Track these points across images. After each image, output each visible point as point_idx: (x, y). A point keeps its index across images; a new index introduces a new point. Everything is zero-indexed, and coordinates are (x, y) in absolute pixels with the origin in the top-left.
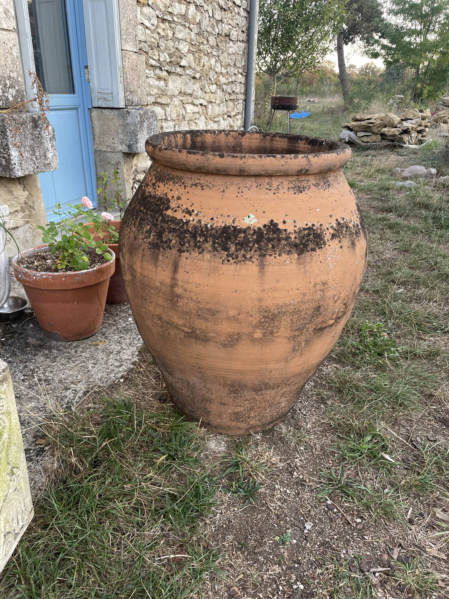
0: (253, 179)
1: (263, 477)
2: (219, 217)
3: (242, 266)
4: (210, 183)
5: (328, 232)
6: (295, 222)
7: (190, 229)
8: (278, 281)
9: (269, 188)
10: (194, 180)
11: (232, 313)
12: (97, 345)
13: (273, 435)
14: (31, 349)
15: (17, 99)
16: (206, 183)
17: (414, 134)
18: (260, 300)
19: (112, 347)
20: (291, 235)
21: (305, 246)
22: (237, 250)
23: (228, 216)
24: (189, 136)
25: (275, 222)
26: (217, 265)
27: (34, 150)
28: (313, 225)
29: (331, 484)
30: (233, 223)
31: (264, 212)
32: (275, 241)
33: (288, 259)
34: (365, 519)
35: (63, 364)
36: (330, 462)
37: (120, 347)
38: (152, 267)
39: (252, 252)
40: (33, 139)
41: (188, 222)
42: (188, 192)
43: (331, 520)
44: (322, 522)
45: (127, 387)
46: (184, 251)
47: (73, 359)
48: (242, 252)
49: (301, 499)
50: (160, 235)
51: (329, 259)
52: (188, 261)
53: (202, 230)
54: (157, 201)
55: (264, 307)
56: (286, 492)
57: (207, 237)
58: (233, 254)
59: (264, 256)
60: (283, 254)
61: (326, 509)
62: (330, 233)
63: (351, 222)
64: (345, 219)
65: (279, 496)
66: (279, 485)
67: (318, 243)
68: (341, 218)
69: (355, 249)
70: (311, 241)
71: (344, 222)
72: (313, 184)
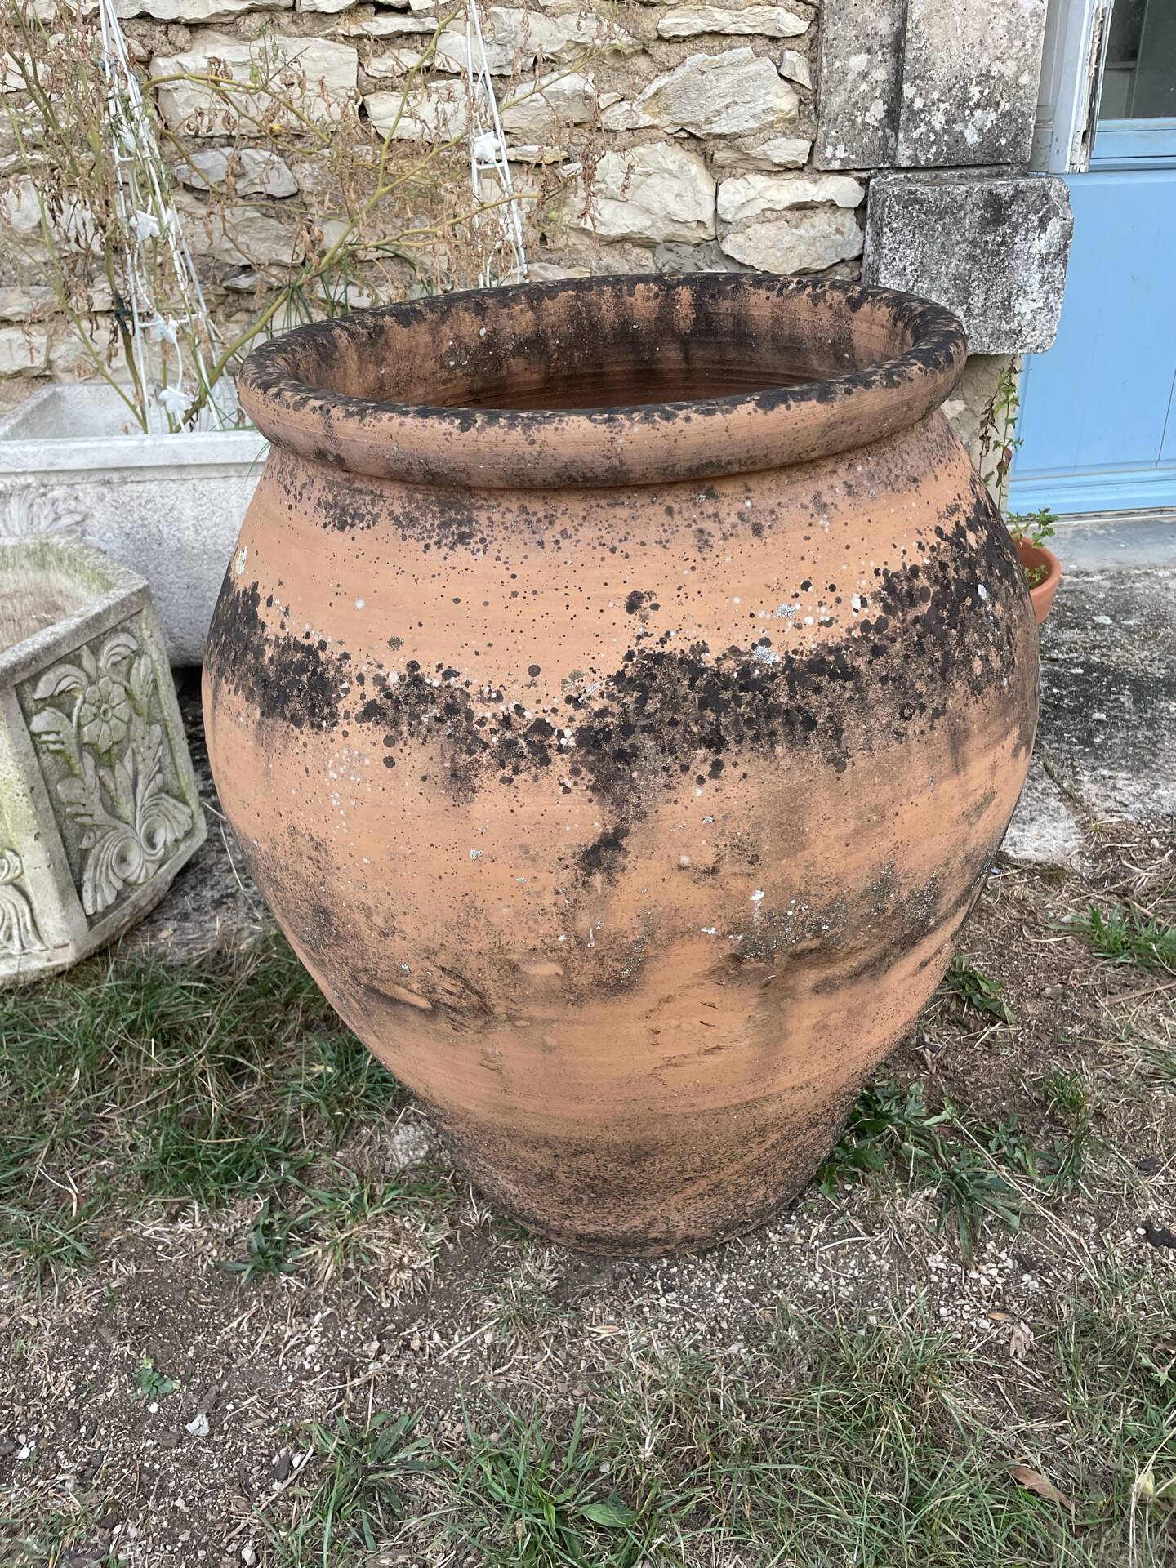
6: (286, 613)
15: (998, 138)
20: (267, 647)
25: (259, 590)
28: (323, 645)
31: (257, 554)
32: (242, 645)
33: (245, 713)
43: (237, 1481)
44: (229, 1459)
51: (332, 774)
60: (241, 692)
61: (273, 1461)
62: (363, 697)
63: (494, 700)
64: (463, 678)
65: (289, 1333)
66: (324, 1321)
67: (314, 705)
68: (440, 666)
69: (468, 802)
70: (300, 691)
71: (448, 686)
72: (391, 513)
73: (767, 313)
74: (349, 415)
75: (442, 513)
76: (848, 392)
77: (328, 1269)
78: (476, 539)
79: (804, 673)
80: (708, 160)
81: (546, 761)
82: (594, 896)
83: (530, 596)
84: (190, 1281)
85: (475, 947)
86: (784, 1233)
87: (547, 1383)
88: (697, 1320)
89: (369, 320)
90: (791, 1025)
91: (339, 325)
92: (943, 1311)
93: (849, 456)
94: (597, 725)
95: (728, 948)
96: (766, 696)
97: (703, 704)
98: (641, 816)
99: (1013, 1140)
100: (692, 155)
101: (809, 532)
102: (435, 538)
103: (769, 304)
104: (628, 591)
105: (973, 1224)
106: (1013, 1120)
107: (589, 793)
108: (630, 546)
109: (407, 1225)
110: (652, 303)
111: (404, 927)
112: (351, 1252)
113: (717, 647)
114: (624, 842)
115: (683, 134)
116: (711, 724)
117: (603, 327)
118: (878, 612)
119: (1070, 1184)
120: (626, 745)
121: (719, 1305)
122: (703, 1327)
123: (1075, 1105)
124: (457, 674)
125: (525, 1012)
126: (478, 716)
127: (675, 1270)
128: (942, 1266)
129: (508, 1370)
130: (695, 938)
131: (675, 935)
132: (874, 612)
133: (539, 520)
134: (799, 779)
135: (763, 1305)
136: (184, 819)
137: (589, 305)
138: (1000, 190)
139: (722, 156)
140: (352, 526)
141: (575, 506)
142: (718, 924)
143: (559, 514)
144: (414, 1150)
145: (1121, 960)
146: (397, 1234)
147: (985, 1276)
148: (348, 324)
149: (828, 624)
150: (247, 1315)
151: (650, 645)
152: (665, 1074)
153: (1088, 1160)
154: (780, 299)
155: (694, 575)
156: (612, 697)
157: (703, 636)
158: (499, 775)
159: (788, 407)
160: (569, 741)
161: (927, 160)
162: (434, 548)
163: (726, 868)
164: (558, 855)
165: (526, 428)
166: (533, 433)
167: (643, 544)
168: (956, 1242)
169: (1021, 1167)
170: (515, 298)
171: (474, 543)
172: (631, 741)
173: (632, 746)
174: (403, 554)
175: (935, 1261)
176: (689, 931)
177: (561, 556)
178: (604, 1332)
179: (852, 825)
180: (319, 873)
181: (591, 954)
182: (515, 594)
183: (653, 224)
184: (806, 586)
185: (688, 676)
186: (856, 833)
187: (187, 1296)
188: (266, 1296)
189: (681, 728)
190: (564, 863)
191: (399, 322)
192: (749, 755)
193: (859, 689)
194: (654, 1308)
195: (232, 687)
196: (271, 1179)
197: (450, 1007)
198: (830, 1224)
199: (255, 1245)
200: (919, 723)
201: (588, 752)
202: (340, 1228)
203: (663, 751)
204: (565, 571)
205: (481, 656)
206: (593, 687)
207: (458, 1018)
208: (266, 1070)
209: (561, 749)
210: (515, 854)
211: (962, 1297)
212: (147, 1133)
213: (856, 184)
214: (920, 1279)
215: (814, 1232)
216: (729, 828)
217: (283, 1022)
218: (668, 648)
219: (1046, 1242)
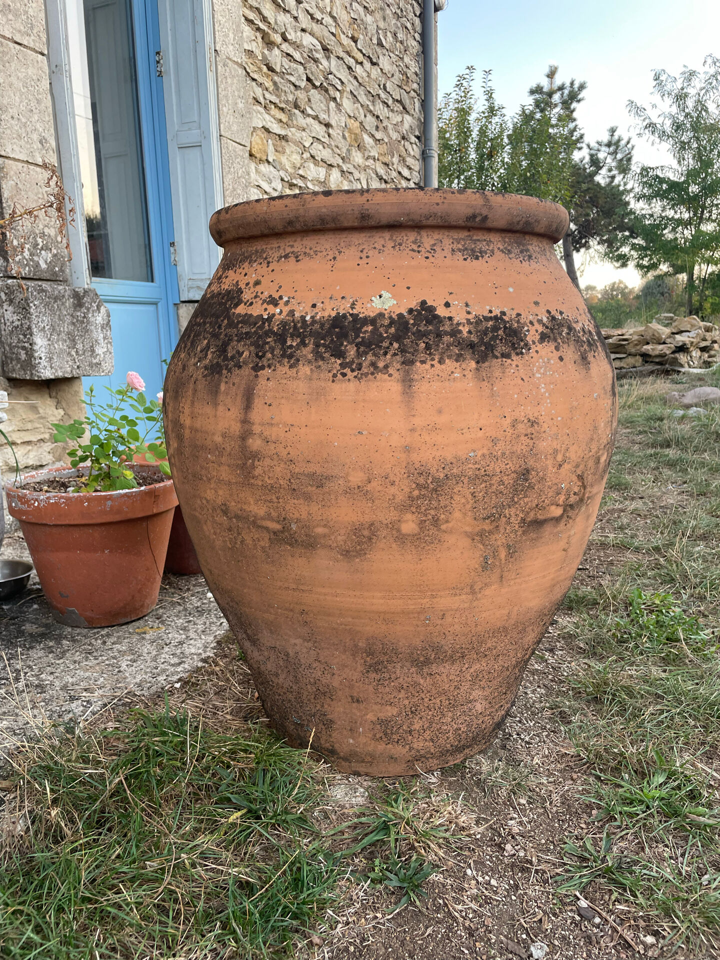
0: (387, 235)
1: (441, 853)
2: (327, 301)
3: (370, 383)
4: (311, 249)
5: (533, 330)
6: (467, 305)
7: (275, 329)
8: (440, 412)
9: (416, 249)
10: (284, 249)
11: (357, 478)
12: (145, 633)
13: (463, 777)
14: (25, 641)
15: (54, 267)
16: (303, 250)
17: (696, 353)
18: (407, 449)
19: (170, 635)
20: (461, 328)
21: (490, 348)
22: (359, 355)
23: (343, 298)
25: (429, 303)
26: (323, 384)
27: (74, 340)
28: (503, 313)
29: (586, 867)
30: (352, 308)
31: (408, 288)
32: (431, 337)
33: (458, 370)
34: (664, 937)
35: (75, 662)
36: (583, 826)
37: (184, 636)
38: (208, 410)
39: (388, 356)
40: (73, 324)
41: (271, 317)
42: (273, 271)
43: (589, 940)
44: (569, 943)
45: (185, 695)
46: (263, 368)
47: (95, 654)
48: (370, 357)
49: (521, 897)
50: (222, 350)
51: (538, 375)
52: (270, 384)
53: (295, 325)
54: (223, 298)
55: (417, 465)
56: (488, 883)
57: (305, 337)
58: (353, 362)
59: (412, 362)
60: (447, 361)
61: (578, 918)
62: (537, 331)
64: (566, 314)
67: (513, 344)
68: (556, 311)
70: (501, 340)
75: (518, 247)
124: (564, 312)
144: (355, 793)
161: (25, 274)
180: (531, 442)
197: (571, 506)
207: (571, 513)
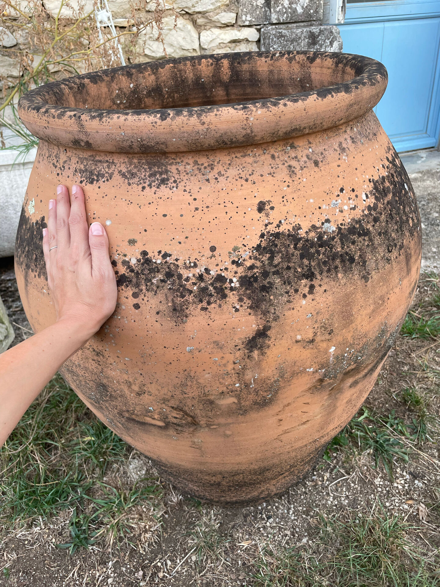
9: (55, 163)
15: (310, 10)
24: (225, 63)
31: (41, 201)
59: (29, 267)
60: (42, 276)
63: (193, 267)
64: (174, 257)
65: (98, 574)
66: (114, 565)
68: (160, 252)
69: (183, 322)
71: (166, 262)
72: (120, 172)
73: (266, 69)
74: (93, 117)
75: (150, 168)
76: (357, 88)
77: (111, 538)
78: (171, 181)
79: (347, 235)
80: (194, 23)
81: (224, 296)
82: (254, 362)
83: (205, 209)
84: (44, 557)
85: (191, 395)
86: (313, 481)
87: (225, 576)
88: (285, 529)
89: (77, 81)
90: (338, 404)
91: (63, 83)
92: (387, 504)
93: (351, 123)
94: (249, 274)
95: (318, 376)
96: (331, 248)
97: (302, 257)
98: (276, 319)
99: (396, 422)
100: (188, 21)
101: (339, 162)
102: (148, 183)
103: (267, 64)
104: (257, 201)
105: (390, 462)
106: (393, 412)
107: (249, 310)
108: (254, 177)
109: (145, 510)
110: (210, 68)
111: (150, 390)
112: (121, 528)
113: (305, 226)
114: (269, 333)
115: (183, 12)
116: (307, 266)
117: (188, 81)
118: (373, 201)
119: (424, 438)
120: (265, 283)
121: (293, 520)
122: (289, 533)
123: (418, 402)
124: (170, 255)
125: (216, 421)
126: (185, 276)
127: (270, 507)
128: (381, 483)
129: (207, 572)
130: (303, 375)
131: (294, 374)
132: (372, 201)
133: (205, 168)
134: (350, 289)
135: (312, 517)
136: (3, 331)
137: (180, 71)
138: (314, 31)
139: (200, 21)
140: (97, 181)
141: (224, 158)
142: (314, 366)
143: (216, 164)
144: (140, 471)
145: (414, 336)
146: (141, 515)
147: (399, 484)
148: (67, 83)
149: (354, 209)
150: (76, 569)
151: (272, 229)
152: (283, 438)
153: (429, 426)
154: (272, 61)
155: (289, 190)
156: (256, 258)
157: (298, 221)
158: (200, 306)
159: (332, 96)
160: (236, 284)
161: (283, 20)
162: (148, 188)
163: (318, 338)
164: (234, 344)
165: (199, 115)
166: (203, 118)
167: (262, 176)
168: (384, 471)
169: (402, 433)
170: (145, 69)
171: (170, 183)
172: (268, 280)
173: (269, 283)
174: (129, 193)
175: (378, 481)
176: (301, 372)
177: (220, 186)
178: (245, 544)
179: (372, 308)
180: (100, 367)
181: (252, 391)
182: (197, 209)
183: (175, 51)
184: (342, 190)
185: (293, 243)
186: (373, 311)
187: (44, 565)
188: (83, 558)
189: (292, 270)
190: (238, 348)
191: (91, 82)
192: (326, 280)
193: (371, 240)
194: (264, 528)
195: (37, 274)
196: (74, 498)
197: (175, 424)
198: (331, 473)
199: (73, 533)
200: (395, 253)
201: (247, 289)
202: (113, 517)
203: (285, 283)
204: (223, 194)
205: (183, 244)
206: (246, 254)
207: (179, 428)
208: (62, 444)
209: (232, 289)
210: (212, 346)
211: (393, 496)
212: (9, 484)
213: (256, 31)
214: (374, 491)
215: (325, 478)
216: (319, 318)
217: (66, 419)
218: (281, 229)
219: (420, 464)
